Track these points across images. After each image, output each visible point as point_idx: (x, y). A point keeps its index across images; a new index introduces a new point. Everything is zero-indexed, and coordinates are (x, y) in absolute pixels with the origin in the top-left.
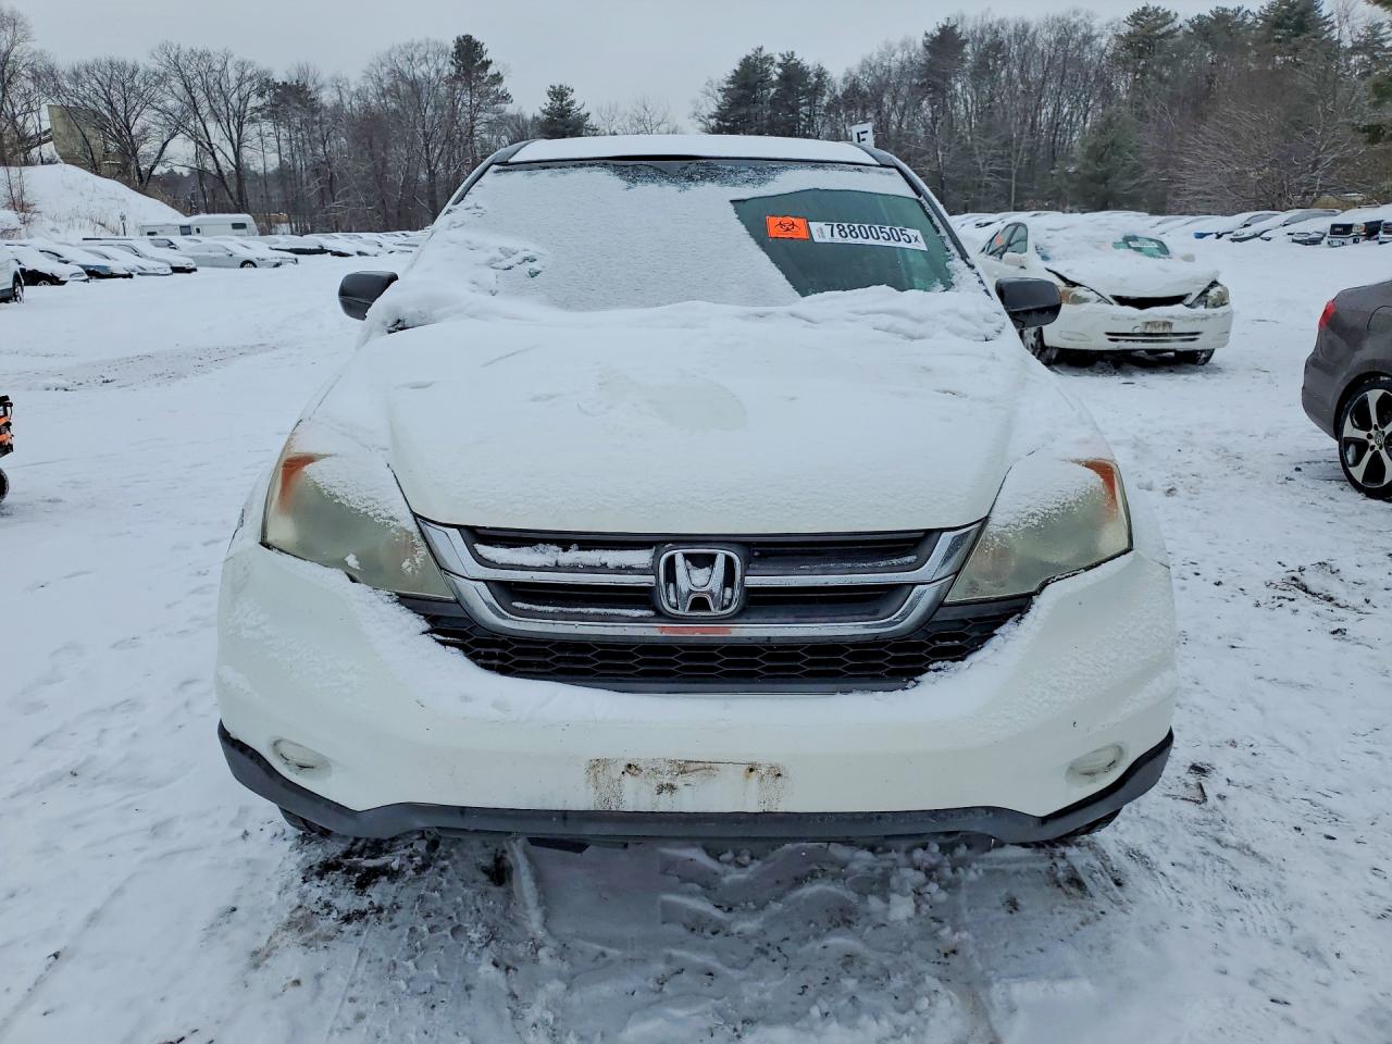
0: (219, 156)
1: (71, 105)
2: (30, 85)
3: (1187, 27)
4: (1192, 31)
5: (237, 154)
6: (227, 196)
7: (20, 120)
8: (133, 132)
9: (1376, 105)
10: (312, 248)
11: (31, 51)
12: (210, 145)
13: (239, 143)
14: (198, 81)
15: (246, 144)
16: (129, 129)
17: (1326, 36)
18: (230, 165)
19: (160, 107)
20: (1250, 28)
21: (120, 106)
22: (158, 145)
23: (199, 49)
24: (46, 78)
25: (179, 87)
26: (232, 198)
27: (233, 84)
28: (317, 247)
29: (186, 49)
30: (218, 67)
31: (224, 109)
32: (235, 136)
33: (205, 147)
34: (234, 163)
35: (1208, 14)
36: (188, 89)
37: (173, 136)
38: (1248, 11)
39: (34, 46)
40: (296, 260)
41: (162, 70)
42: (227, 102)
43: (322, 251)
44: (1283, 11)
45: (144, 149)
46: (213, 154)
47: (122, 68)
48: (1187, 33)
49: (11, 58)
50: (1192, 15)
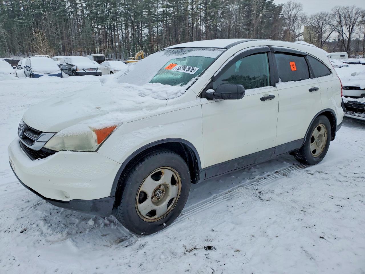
0: (344, 36)
1: (308, 25)
2: (300, 22)
5: (350, 35)
6: (344, 47)
7: (295, 30)
8: (323, 31)
10: (356, 62)
11: (302, 13)
12: (342, 33)
13: (351, 32)
14: (343, 15)
15: (353, 32)
16: (322, 30)
18: (347, 38)
19: (331, 23)
21: (321, 25)
22: (328, 34)
23: (346, 7)
24: (304, 20)
25: (337, 18)
26: (345, 47)
27: (354, 15)
28: (358, 62)
29: (342, 6)
30: (350, 11)
31: (349, 22)
32: (350, 30)
33: (341, 34)
34: (348, 37)
36: (340, 18)
37: (333, 31)
39: (302, 12)
40: (348, 66)
41: (334, 13)
42: (350, 20)
43: (359, 63)
45: (324, 35)
46: (343, 36)
47: (324, 14)
49: (297, 15)
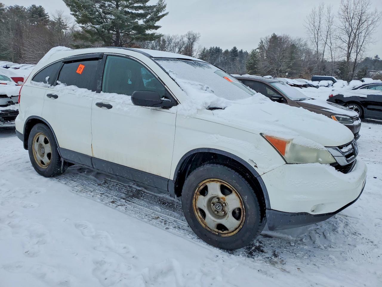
3: (8, 9)
4: (9, 10)
9: (74, 40)
17: (47, 19)
20: (26, 13)
35: (13, 6)
38: (25, 8)
44: (35, 10)
48: (8, 11)
50: (9, 5)
